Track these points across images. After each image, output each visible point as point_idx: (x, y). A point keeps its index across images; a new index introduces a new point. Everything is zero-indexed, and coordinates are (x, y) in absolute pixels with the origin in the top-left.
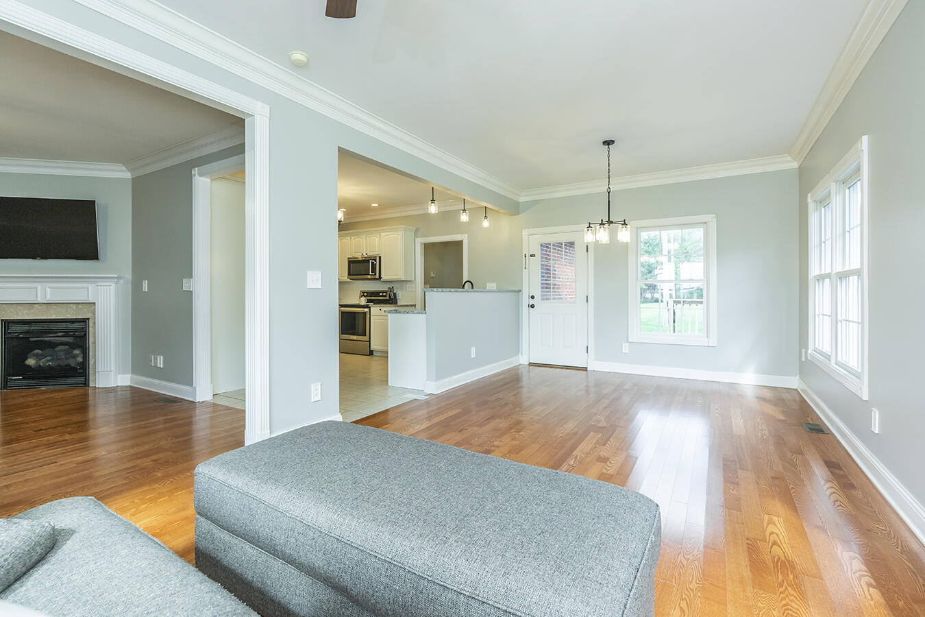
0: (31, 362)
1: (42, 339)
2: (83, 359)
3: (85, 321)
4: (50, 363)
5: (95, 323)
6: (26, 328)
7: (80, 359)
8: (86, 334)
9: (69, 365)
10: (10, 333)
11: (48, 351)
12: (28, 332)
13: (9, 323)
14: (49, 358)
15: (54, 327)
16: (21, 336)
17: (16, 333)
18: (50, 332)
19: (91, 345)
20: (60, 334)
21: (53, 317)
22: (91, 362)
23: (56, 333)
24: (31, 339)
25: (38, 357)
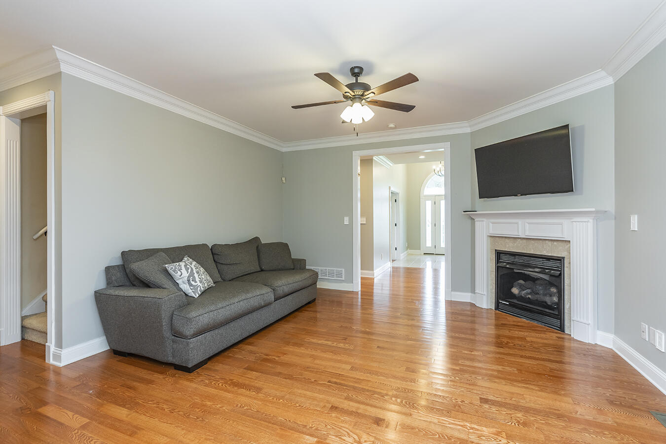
0: (515, 291)
1: (523, 272)
2: (559, 300)
3: (560, 260)
4: (530, 296)
5: (570, 263)
6: (512, 259)
7: (555, 299)
8: (560, 274)
9: (546, 302)
10: (501, 262)
11: (529, 284)
12: (512, 264)
13: (500, 253)
14: (529, 291)
15: (533, 262)
16: (508, 266)
17: (505, 262)
18: (529, 266)
19: (566, 287)
20: (537, 270)
21: (532, 252)
22: (567, 306)
23: (534, 268)
24: (515, 271)
25: (522, 288)
